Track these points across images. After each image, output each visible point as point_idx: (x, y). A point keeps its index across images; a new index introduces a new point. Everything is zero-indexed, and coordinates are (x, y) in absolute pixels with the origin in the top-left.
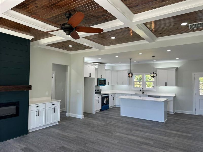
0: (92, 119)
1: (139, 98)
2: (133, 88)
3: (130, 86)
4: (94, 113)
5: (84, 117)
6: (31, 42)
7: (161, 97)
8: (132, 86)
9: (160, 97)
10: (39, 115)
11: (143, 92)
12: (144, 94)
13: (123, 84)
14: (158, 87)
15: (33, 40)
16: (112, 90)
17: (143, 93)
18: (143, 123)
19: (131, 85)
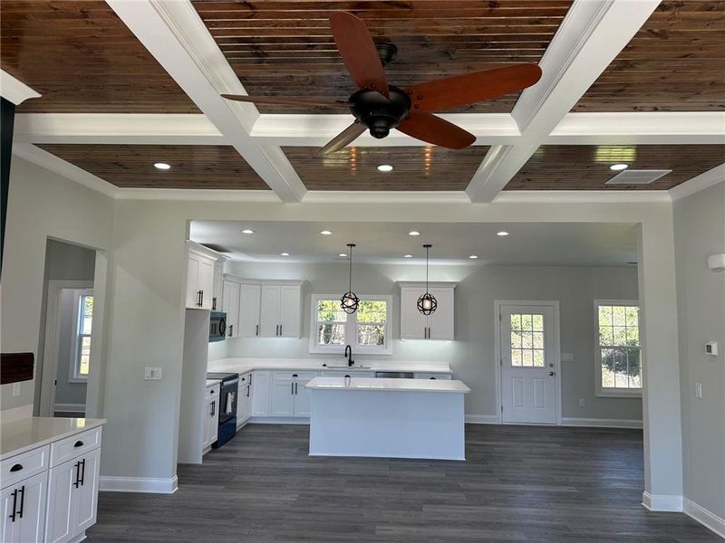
0: (222, 487)
1: (338, 383)
2: (315, 345)
3: (304, 339)
4: (200, 462)
5: (180, 482)
6: (16, 115)
7: (416, 375)
8: (311, 340)
9: (410, 375)
10: (21, 513)
11: (350, 360)
12: (353, 366)
13: (279, 331)
14: (398, 341)
15: (29, 106)
16: (229, 357)
17: (351, 363)
18: (415, 474)
19: (309, 337)
